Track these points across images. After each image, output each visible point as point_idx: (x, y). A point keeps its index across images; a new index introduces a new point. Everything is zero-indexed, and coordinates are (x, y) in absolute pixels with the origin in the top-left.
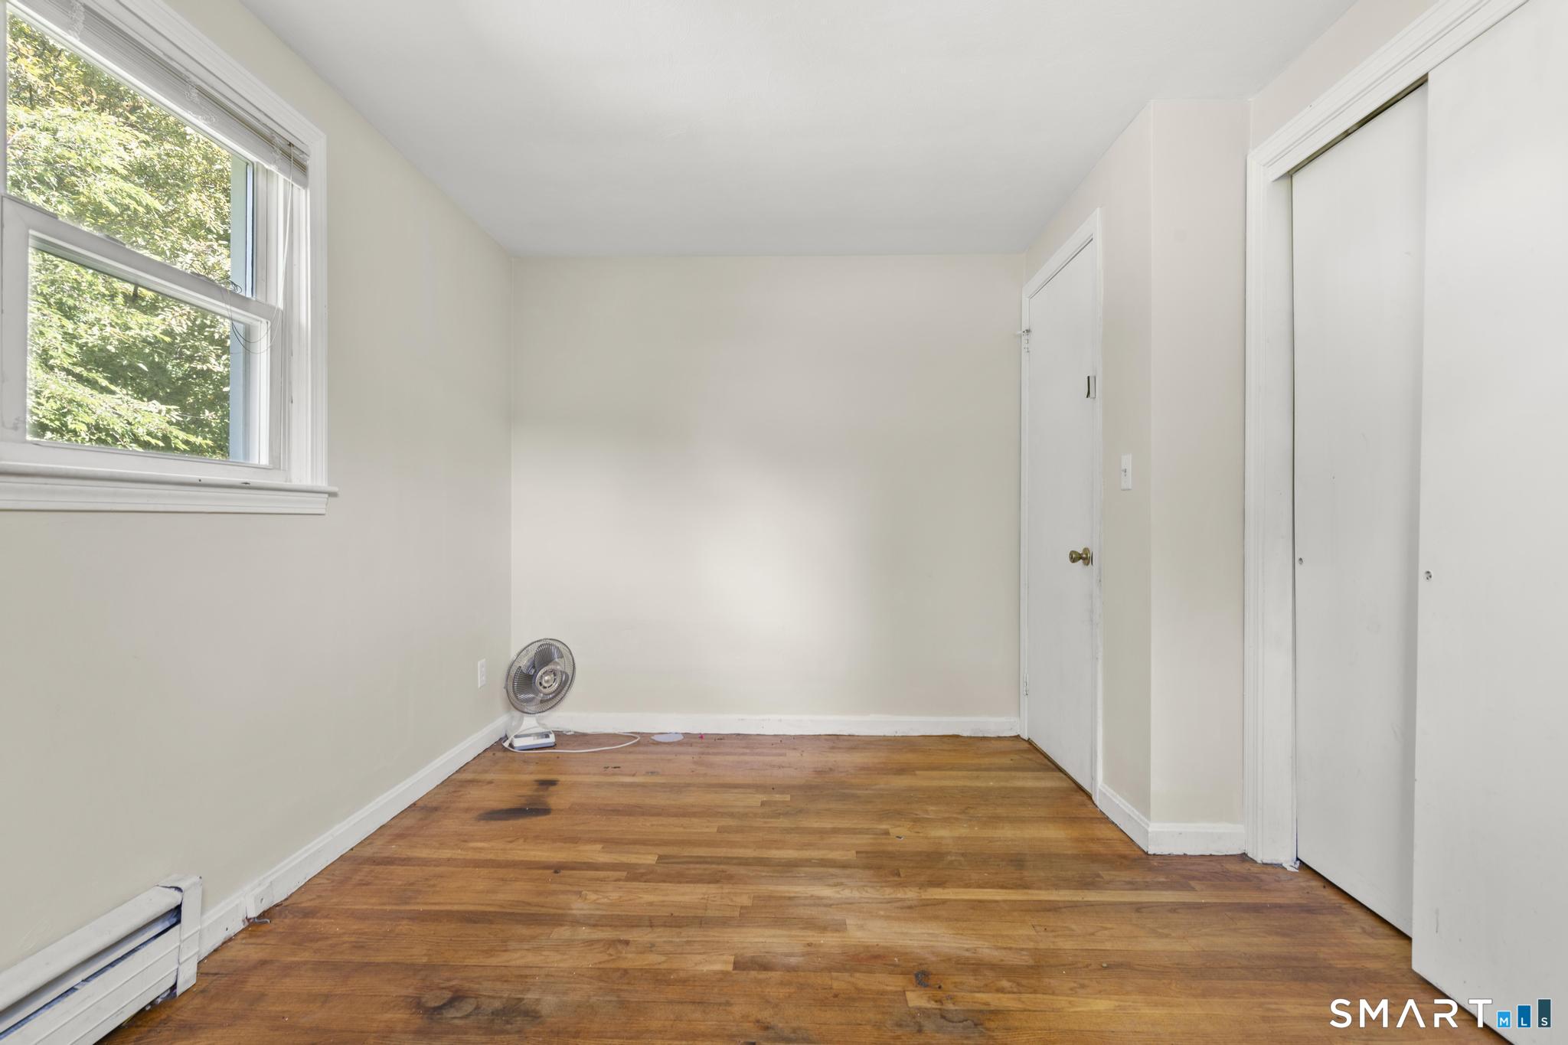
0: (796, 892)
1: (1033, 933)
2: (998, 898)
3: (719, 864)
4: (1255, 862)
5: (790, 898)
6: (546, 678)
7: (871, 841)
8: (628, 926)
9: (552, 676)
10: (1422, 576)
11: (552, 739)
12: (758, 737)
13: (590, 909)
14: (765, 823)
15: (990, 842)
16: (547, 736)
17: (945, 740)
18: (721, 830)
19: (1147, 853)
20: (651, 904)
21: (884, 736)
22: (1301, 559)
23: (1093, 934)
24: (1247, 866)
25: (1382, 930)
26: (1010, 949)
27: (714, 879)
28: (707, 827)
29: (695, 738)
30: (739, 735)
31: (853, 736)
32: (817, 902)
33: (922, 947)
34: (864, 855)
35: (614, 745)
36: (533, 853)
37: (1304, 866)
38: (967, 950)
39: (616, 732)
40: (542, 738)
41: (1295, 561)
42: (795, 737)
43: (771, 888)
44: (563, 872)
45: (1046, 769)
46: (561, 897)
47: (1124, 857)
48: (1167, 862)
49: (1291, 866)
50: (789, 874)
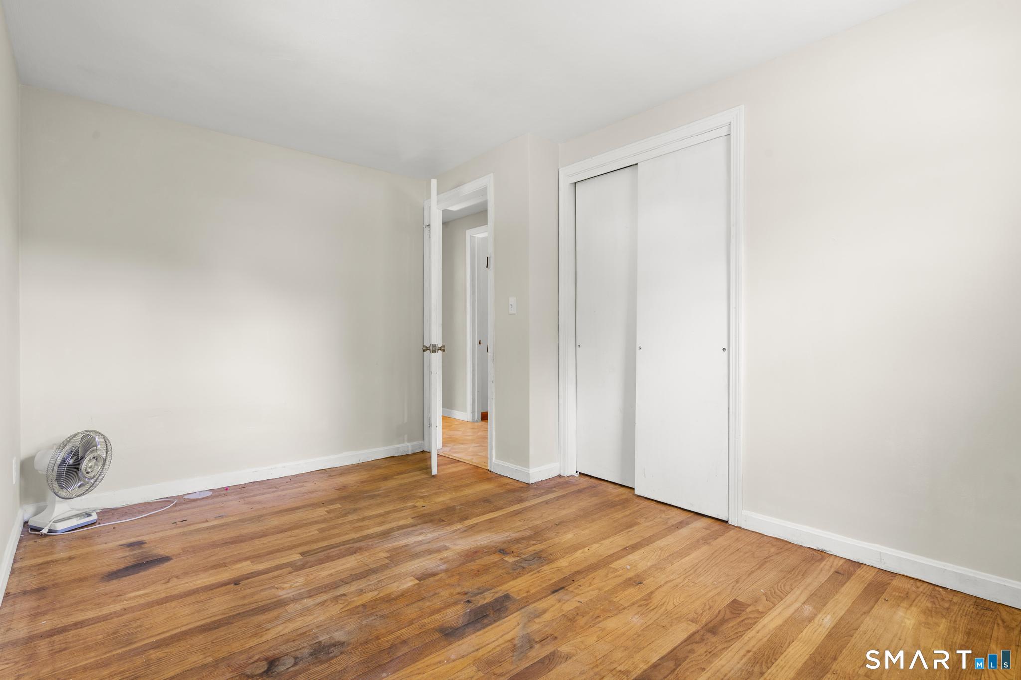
0: (405, 543)
1: (522, 523)
2: (495, 516)
3: (344, 545)
4: (565, 477)
5: (406, 546)
6: (90, 465)
7: (412, 512)
8: (333, 589)
9: (95, 461)
10: (637, 348)
11: (94, 517)
12: (269, 481)
13: (294, 592)
14: (343, 520)
15: (466, 497)
16: (89, 515)
17: (388, 459)
18: (321, 530)
19: (529, 484)
20: (331, 575)
21: (352, 465)
22: (579, 345)
23: (542, 516)
24: (563, 479)
25: (617, 486)
26: (521, 530)
27: (354, 552)
28: (309, 532)
29: (222, 491)
30: (254, 482)
31: (334, 468)
32: (421, 543)
33: (488, 542)
34: (416, 518)
35: (162, 508)
36: (198, 582)
37: (581, 474)
38: (507, 537)
39: (146, 501)
40: (85, 517)
41: (577, 346)
42: (296, 476)
43: (390, 545)
44: (242, 583)
45: (454, 463)
46: (262, 593)
47: (522, 487)
48: (538, 485)
49: (577, 475)
50: (390, 538)
